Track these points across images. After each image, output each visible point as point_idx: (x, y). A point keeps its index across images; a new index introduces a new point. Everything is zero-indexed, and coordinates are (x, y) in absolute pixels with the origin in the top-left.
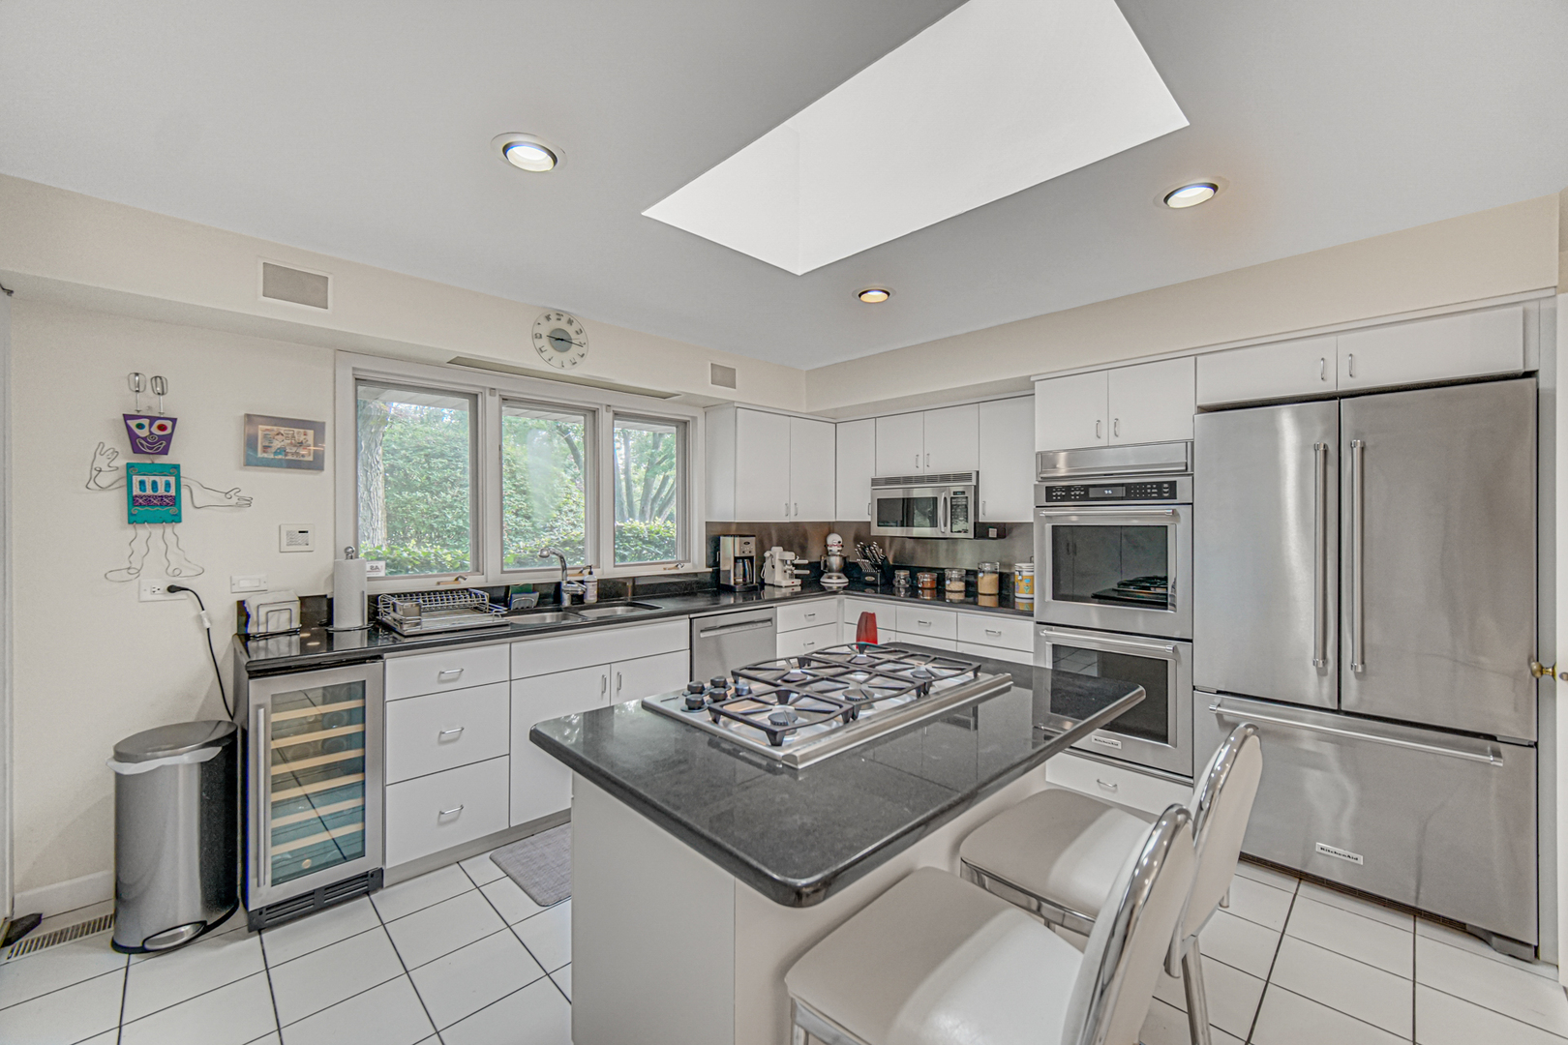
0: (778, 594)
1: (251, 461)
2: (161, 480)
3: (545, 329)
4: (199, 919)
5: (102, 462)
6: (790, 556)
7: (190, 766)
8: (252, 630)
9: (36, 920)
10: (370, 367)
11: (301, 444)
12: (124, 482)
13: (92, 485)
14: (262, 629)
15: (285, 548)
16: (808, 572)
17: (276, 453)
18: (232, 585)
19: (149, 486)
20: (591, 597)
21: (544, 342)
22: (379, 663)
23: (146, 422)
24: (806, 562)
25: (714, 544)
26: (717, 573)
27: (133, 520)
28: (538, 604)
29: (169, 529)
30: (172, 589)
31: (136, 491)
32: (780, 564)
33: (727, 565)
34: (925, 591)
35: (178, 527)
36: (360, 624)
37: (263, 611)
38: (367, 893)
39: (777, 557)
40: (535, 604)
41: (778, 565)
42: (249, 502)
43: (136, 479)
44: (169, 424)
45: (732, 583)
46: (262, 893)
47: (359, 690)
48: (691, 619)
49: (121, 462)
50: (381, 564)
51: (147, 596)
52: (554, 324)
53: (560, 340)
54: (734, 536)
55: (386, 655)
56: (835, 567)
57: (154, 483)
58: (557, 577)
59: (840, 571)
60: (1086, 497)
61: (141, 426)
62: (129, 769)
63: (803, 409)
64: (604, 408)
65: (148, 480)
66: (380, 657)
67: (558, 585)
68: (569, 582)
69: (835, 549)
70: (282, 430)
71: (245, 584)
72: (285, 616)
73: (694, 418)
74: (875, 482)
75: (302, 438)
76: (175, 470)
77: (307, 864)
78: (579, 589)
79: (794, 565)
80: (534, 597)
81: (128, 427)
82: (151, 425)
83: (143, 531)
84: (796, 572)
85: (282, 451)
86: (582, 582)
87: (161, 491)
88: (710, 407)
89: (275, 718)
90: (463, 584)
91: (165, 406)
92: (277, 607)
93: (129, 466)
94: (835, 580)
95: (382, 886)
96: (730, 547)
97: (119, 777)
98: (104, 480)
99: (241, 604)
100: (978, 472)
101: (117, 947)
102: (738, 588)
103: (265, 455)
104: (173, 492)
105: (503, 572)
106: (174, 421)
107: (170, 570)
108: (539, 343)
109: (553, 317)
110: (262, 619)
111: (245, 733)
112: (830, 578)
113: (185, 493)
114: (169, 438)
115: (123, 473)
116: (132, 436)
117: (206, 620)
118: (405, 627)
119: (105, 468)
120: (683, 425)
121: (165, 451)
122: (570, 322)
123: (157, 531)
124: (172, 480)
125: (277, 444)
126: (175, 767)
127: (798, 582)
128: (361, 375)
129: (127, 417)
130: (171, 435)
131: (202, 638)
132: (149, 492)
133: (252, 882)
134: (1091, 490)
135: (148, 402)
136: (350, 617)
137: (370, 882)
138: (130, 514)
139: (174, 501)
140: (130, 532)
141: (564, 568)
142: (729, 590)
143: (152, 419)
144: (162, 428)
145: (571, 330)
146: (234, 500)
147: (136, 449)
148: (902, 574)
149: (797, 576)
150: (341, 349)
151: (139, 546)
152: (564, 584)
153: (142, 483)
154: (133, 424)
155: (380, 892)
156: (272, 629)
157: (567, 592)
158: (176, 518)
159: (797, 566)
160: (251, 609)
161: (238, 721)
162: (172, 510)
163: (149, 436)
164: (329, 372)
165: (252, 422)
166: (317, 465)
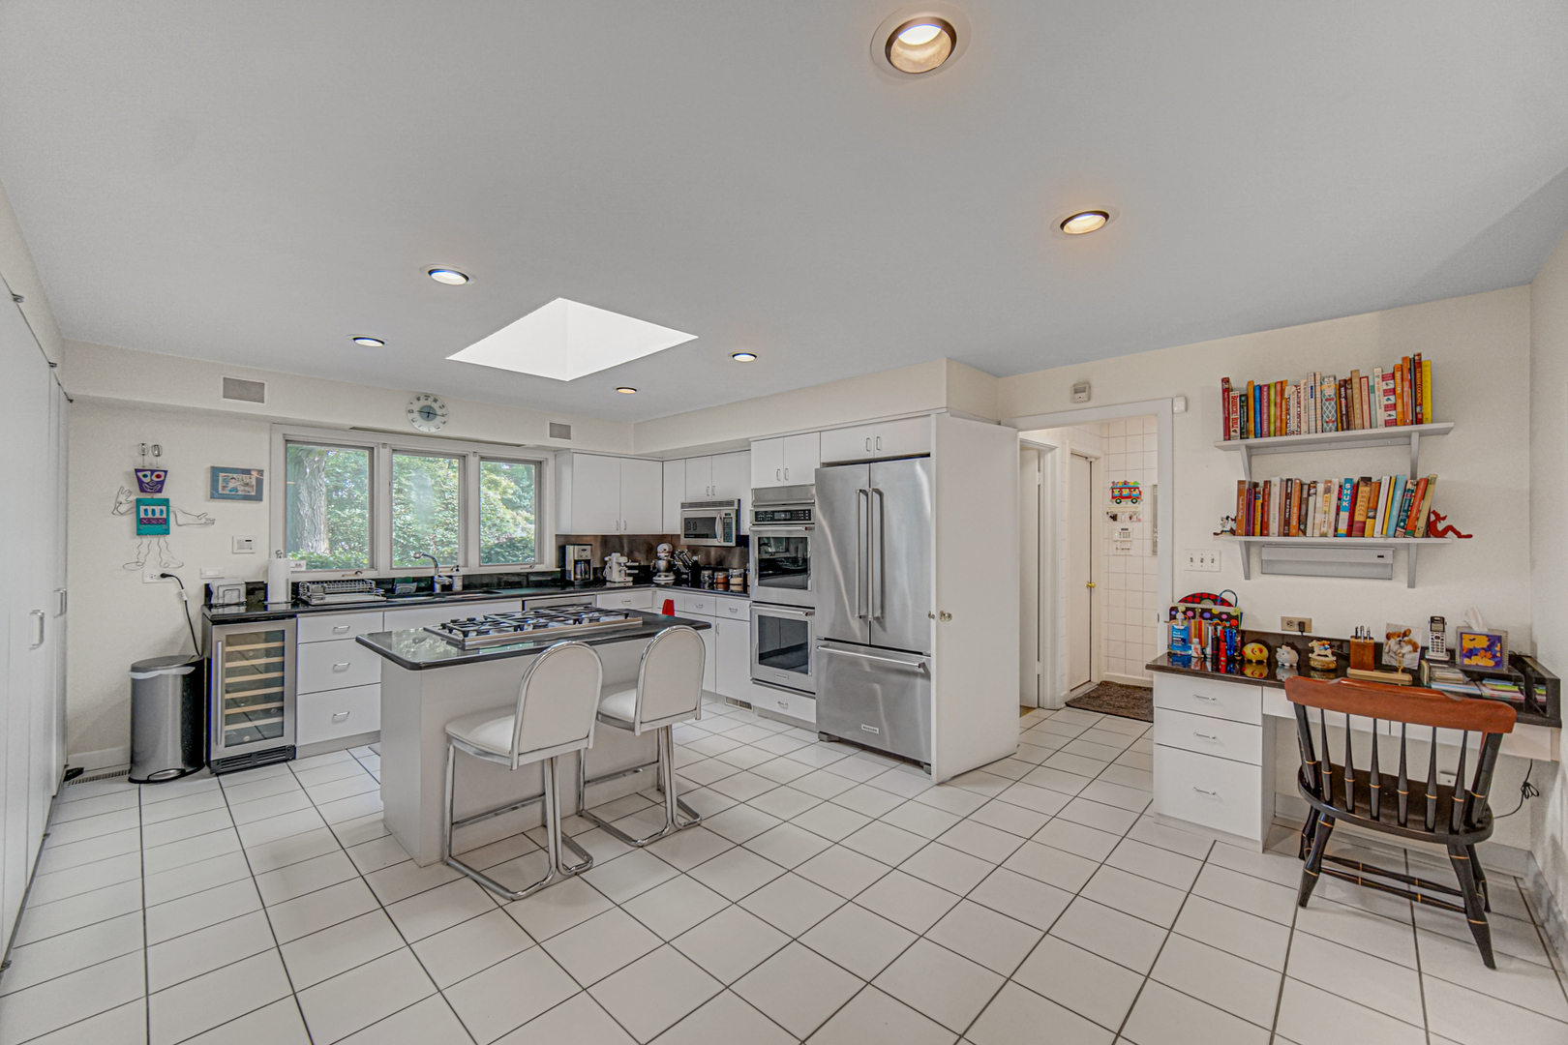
0: (613, 585)
1: (215, 494)
2: (157, 509)
3: (417, 406)
4: (180, 767)
5: (122, 498)
6: (624, 560)
7: (176, 676)
8: (214, 601)
9: (80, 771)
10: (302, 434)
11: (247, 484)
12: (134, 510)
13: (115, 512)
14: (221, 601)
15: (236, 551)
16: (637, 572)
17: (230, 491)
18: (201, 574)
19: (150, 512)
20: (458, 586)
21: (416, 415)
22: (294, 619)
23: (148, 473)
24: (634, 564)
25: (562, 551)
26: (564, 572)
27: (140, 533)
28: (416, 591)
29: (162, 539)
30: (163, 576)
31: (142, 516)
32: (617, 567)
33: (570, 566)
34: (719, 585)
35: (168, 537)
36: (285, 600)
37: (221, 590)
38: (285, 761)
39: (614, 561)
40: (414, 590)
41: (616, 568)
42: (213, 522)
43: (142, 508)
44: (163, 474)
45: (572, 579)
46: (219, 751)
47: (281, 635)
48: (523, 602)
49: (133, 498)
50: (303, 563)
51: (148, 579)
52: (423, 403)
53: (428, 414)
54: (574, 545)
55: (298, 615)
56: (662, 568)
57: (153, 511)
58: (431, 572)
59: (666, 571)
60: (773, 519)
61: (145, 476)
62: (140, 676)
63: (632, 452)
64: (471, 454)
65: (150, 508)
66: (294, 616)
67: (432, 578)
68: (440, 576)
69: (662, 555)
70: (235, 476)
71: (210, 573)
72: (236, 593)
73: (547, 459)
74: (683, 506)
75: (248, 480)
76: (166, 502)
77: (247, 738)
78: (447, 581)
79: (627, 566)
80: (413, 586)
81: (138, 478)
82: (152, 475)
83: (146, 540)
84: (628, 571)
85: (235, 489)
86: (450, 577)
87: (157, 515)
88: (557, 451)
89: (228, 665)
90: (360, 576)
91: (161, 463)
92: (231, 588)
93: (139, 502)
94: (663, 578)
95: (294, 758)
96: (572, 553)
97: (134, 682)
98: (123, 509)
99: (207, 586)
100: (739, 500)
101: (131, 780)
102: (576, 583)
103: (224, 492)
104: (164, 516)
105: (391, 568)
106: (166, 472)
107: (162, 564)
108: (411, 416)
109: (422, 398)
110: (221, 594)
111: (209, 661)
112: (659, 576)
113: (172, 516)
114: (162, 483)
115: (134, 504)
116: (140, 482)
117: (184, 595)
118: (313, 600)
119: (123, 502)
120: (539, 464)
121: (160, 491)
122: (436, 400)
123: (154, 540)
124: (164, 508)
125: (231, 485)
126: (167, 676)
127: (631, 579)
128: (289, 438)
129: (137, 471)
130: (164, 480)
131: (181, 607)
132: (150, 516)
133: (213, 744)
134: (776, 514)
135: (150, 461)
136: (279, 597)
137: (287, 754)
138: (138, 529)
139: (165, 521)
140: (138, 540)
141: (436, 566)
142: (571, 584)
143: (153, 471)
144: (158, 476)
145: (435, 406)
146: (203, 521)
147: (142, 490)
148: (706, 573)
149: (629, 575)
150: (275, 423)
151: (144, 549)
152: (436, 577)
153: (146, 510)
154: (140, 474)
155: (294, 761)
156: (226, 602)
157: (438, 583)
158: (167, 532)
159: (630, 568)
160: (213, 589)
161: (206, 656)
162: (164, 527)
163: (150, 482)
164: (266, 437)
165: (215, 471)
166: (258, 498)
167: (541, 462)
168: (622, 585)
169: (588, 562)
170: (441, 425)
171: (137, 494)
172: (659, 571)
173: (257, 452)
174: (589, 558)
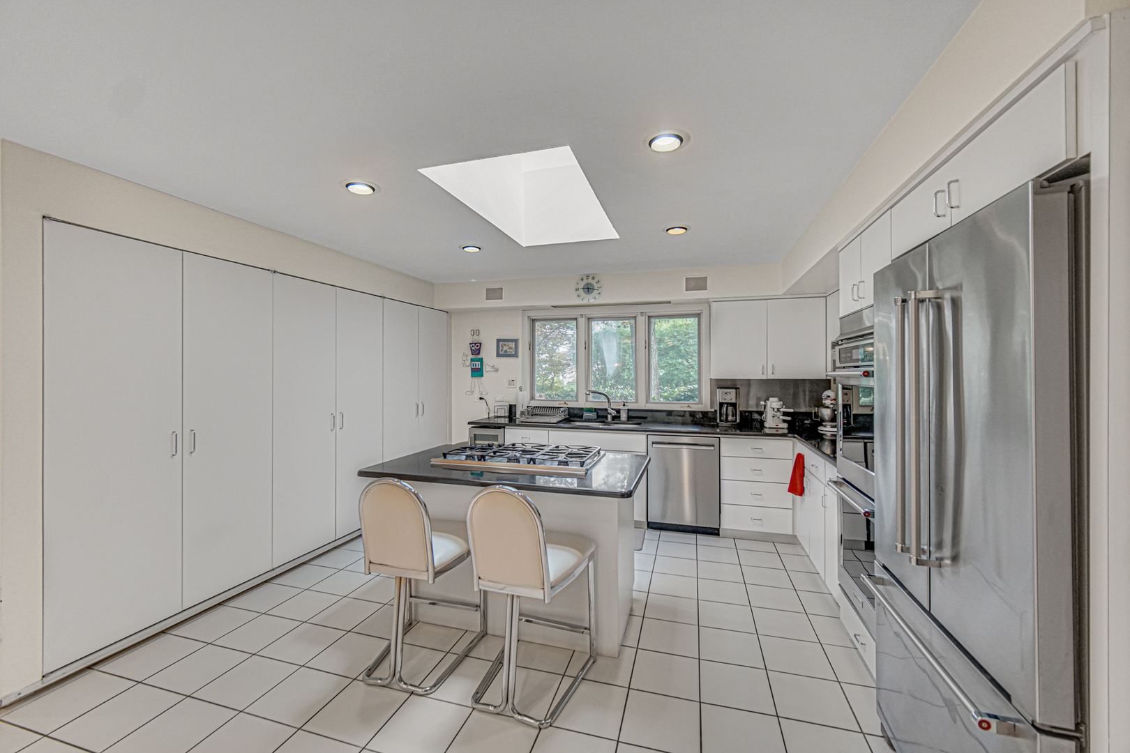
0: (766, 431)
1: (499, 354)
2: (479, 363)
3: (582, 284)
5: (466, 358)
6: (778, 405)
10: (534, 315)
11: (512, 348)
12: (470, 364)
13: (464, 366)
14: (496, 415)
15: (507, 386)
16: (794, 418)
17: (504, 352)
18: (495, 398)
19: (476, 365)
20: (624, 416)
21: (581, 291)
24: (792, 410)
27: (472, 376)
28: (596, 419)
29: (480, 379)
30: (481, 398)
31: (473, 367)
35: (482, 379)
37: (496, 408)
42: (498, 369)
43: (473, 363)
48: (647, 435)
49: (470, 358)
51: (476, 400)
52: (585, 282)
53: (589, 289)
56: (827, 418)
58: (606, 406)
61: (474, 347)
63: (779, 292)
64: (640, 314)
65: (476, 363)
67: (606, 410)
69: (827, 403)
70: (507, 343)
71: (498, 398)
75: (512, 346)
76: (481, 360)
78: (616, 413)
79: (780, 412)
80: (594, 415)
81: (471, 348)
83: (475, 380)
84: (784, 418)
85: (506, 351)
86: (619, 410)
87: (479, 367)
91: (479, 339)
92: (502, 407)
93: (472, 360)
94: (829, 428)
98: (466, 364)
103: (502, 353)
104: (481, 367)
106: (480, 344)
107: (480, 392)
108: (578, 292)
109: (585, 278)
110: (496, 410)
112: (825, 426)
113: (484, 367)
115: (470, 361)
116: (472, 350)
117: (488, 409)
119: (467, 360)
121: (479, 354)
122: (593, 278)
123: (478, 380)
124: (481, 363)
125: (505, 349)
127: (786, 425)
128: (530, 318)
129: (471, 344)
130: (481, 348)
131: (487, 416)
132: (476, 367)
135: (476, 339)
138: (472, 374)
139: (482, 370)
140: (471, 380)
141: (609, 402)
143: (475, 344)
144: (477, 346)
145: (593, 282)
146: (495, 369)
147: (474, 354)
149: (784, 421)
150: (525, 310)
151: (474, 385)
152: (609, 409)
154: (472, 346)
156: (499, 415)
157: (610, 414)
158: (482, 375)
159: (785, 414)
162: (481, 373)
163: (476, 349)
164: (520, 319)
165: (498, 341)
166: (516, 355)
167: (700, 314)
168: (774, 431)
169: (734, 405)
170: (597, 296)
171: (471, 356)
172: (823, 420)
173: (516, 329)
174: (734, 401)
